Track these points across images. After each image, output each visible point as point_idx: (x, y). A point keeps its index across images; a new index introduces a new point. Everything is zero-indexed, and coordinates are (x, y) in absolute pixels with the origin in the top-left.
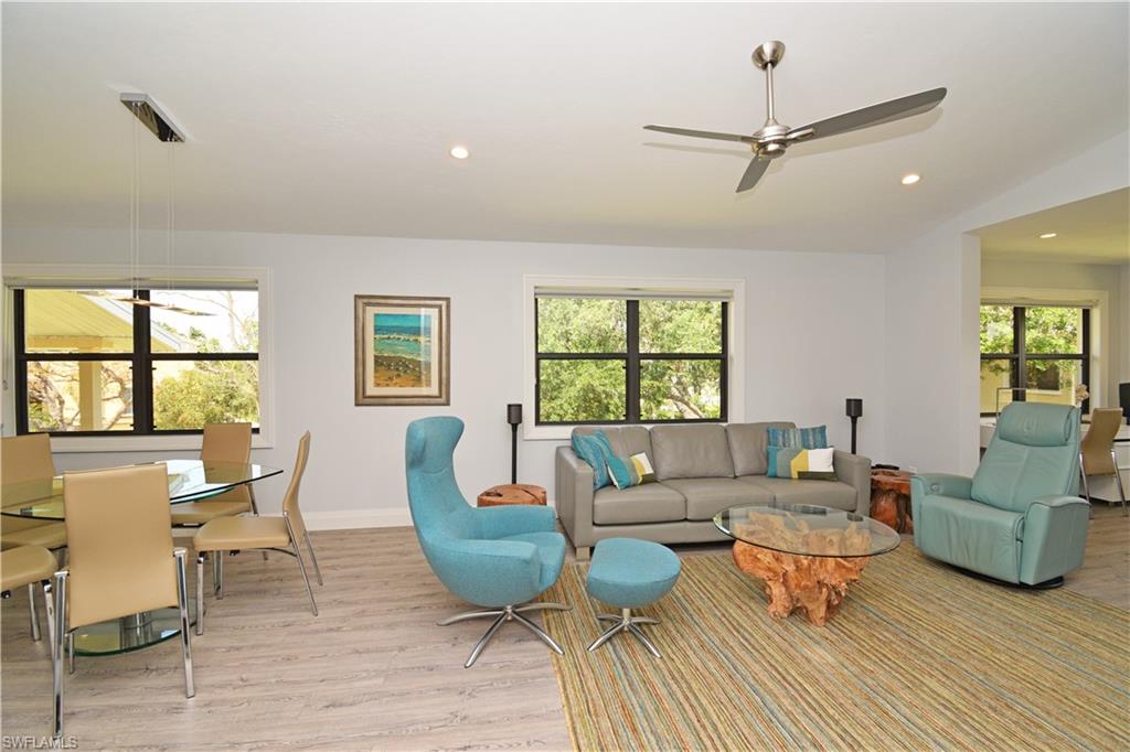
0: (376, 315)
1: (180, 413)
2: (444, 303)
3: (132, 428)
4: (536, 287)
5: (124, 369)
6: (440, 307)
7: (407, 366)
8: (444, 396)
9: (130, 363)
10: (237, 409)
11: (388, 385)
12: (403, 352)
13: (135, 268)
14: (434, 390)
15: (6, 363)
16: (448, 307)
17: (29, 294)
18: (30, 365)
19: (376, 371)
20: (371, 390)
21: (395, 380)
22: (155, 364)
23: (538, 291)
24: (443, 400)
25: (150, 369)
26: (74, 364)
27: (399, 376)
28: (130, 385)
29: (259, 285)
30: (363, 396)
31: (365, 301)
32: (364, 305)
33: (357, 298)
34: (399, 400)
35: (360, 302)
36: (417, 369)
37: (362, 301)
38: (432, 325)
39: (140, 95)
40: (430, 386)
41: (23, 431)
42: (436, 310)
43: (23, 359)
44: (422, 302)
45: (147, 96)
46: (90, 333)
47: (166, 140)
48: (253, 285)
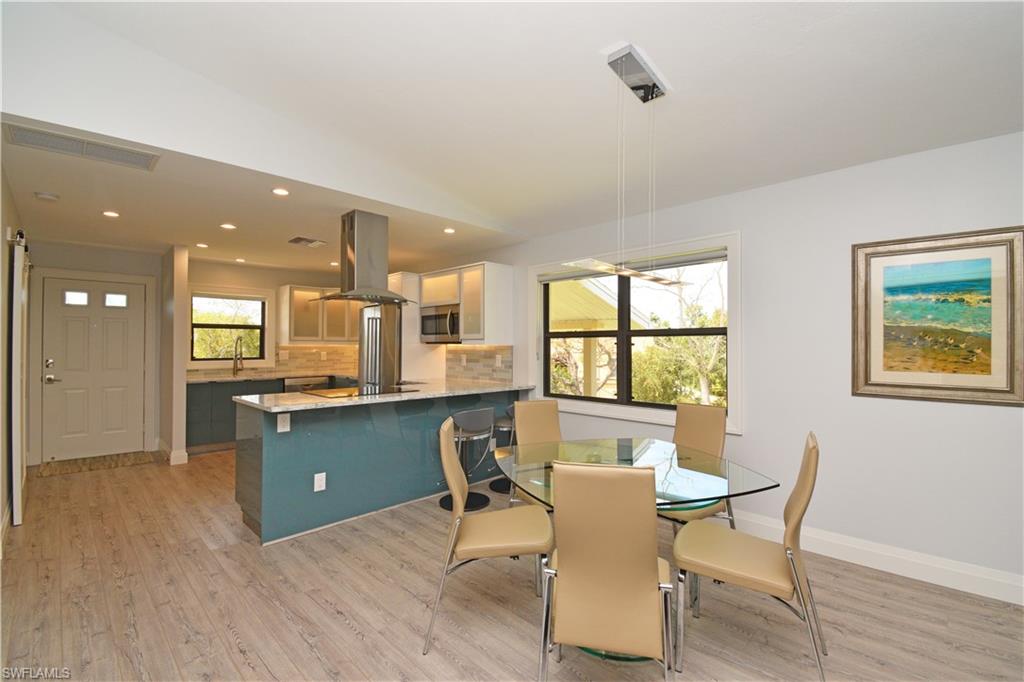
1: (645, 379)
2: (1017, 237)
3: (616, 397)
5: (610, 343)
6: (1012, 245)
8: (1020, 390)
9: (614, 340)
10: (684, 378)
11: (907, 369)
13: (621, 254)
15: (539, 339)
17: (553, 286)
18: (554, 342)
19: (886, 348)
20: (878, 374)
22: (634, 340)
24: (1017, 398)
25: (629, 345)
26: (581, 340)
28: (615, 357)
29: (728, 252)
30: (867, 383)
31: (869, 250)
32: (868, 257)
33: (855, 248)
34: (926, 393)
35: (861, 254)
36: (963, 346)
37: (863, 253)
38: (994, 276)
39: (626, 47)
40: (989, 373)
41: (547, 392)
42: (1002, 250)
43: (548, 336)
44: (972, 240)
45: (631, 46)
46: (590, 317)
47: (648, 100)
48: (723, 253)
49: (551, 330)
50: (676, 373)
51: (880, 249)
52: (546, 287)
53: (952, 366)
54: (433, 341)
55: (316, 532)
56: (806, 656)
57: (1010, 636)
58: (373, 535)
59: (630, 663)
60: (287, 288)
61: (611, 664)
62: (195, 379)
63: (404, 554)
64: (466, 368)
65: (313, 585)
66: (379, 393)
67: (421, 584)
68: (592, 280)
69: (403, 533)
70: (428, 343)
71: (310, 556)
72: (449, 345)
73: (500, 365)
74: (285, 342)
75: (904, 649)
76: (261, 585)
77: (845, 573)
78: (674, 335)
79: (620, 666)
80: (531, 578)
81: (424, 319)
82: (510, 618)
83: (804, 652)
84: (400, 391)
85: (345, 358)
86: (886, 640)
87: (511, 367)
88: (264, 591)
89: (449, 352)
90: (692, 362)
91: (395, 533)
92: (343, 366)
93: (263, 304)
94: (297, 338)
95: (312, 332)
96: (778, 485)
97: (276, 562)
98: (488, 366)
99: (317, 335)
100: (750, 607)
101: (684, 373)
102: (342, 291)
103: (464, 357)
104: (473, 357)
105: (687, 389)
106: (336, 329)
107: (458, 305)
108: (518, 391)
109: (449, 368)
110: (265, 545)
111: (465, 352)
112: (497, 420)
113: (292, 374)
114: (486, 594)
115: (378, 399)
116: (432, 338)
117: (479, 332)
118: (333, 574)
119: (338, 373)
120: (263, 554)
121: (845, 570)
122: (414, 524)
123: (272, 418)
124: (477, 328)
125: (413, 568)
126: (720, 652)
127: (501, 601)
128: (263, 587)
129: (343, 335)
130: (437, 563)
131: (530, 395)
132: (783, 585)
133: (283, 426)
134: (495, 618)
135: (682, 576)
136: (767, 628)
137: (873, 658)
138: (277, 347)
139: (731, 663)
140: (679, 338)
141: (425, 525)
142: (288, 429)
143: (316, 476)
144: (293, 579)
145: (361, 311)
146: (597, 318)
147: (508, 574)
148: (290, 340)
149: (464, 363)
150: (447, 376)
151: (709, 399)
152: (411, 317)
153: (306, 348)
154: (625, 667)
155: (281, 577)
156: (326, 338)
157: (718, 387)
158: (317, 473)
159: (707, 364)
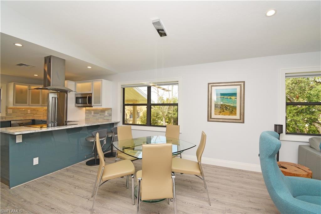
0: (216, 90)
2: (242, 84)
4: (286, 74)
6: (241, 85)
7: (227, 108)
8: (242, 119)
9: (146, 106)
11: (219, 114)
14: (238, 117)
15: (121, 106)
16: (244, 85)
17: (126, 89)
18: (126, 107)
19: (215, 109)
20: (213, 116)
21: (223, 113)
22: (152, 107)
23: (287, 75)
24: (241, 121)
26: (132, 107)
27: (224, 111)
29: (179, 82)
30: (211, 118)
31: (212, 85)
32: (212, 86)
33: (209, 84)
34: (224, 120)
35: (210, 85)
36: (231, 109)
37: (211, 85)
38: (237, 92)
39: (158, 19)
40: (236, 115)
41: (124, 123)
42: (239, 87)
43: (124, 105)
44: (233, 84)
45: (159, 19)
46: (135, 99)
47: (162, 36)
48: (177, 83)
49: (125, 103)
50: (156, 116)
51: (214, 85)
52: (124, 89)
53: (229, 114)
54: (80, 106)
55: (35, 181)
56: (202, 190)
57: (242, 177)
58: (60, 179)
59: (158, 202)
60: (13, 83)
61: (153, 204)
63: (75, 184)
64: (93, 116)
65: (38, 201)
66: (57, 126)
67: (85, 193)
68: (137, 88)
69: (73, 176)
70: (78, 107)
71: (34, 190)
72: (86, 108)
73: (107, 115)
74: (11, 105)
75: (222, 184)
76: (13, 204)
77: (207, 167)
78: (156, 105)
79: (156, 204)
80: (124, 183)
81: (77, 98)
82: (119, 197)
83: (201, 189)
84: (66, 125)
85: (40, 112)
86: (218, 183)
87: (111, 115)
88: (16, 206)
89: (86, 110)
90: (161, 113)
91: (70, 177)
92: (38, 116)
94: (16, 104)
95: (24, 102)
96: (196, 146)
97: (18, 194)
98: (103, 115)
99: (26, 103)
100: (186, 180)
101: (158, 116)
102: (44, 86)
103: (93, 112)
104: (96, 112)
105: (159, 121)
106: (35, 100)
107: (91, 94)
108: (114, 123)
109: (86, 116)
110: (11, 188)
111: (93, 110)
112: (108, 133)
113: (14, 119)
114: (109, 191)
115: (57, 128)
116: (80, 105)
117: (100, 103)
118: (46, 195)
119: (36, 118)
120: (12, 192)
121: (206, 166)
122: (77, 172)
123: (14, 137)
124: (99, 102)
125: (79, 187)
126: (182, 194)
127: (115, 192)
128: (15, 205)
129: (39, 103)
130: (89, 184)
131: (118, 124)
132: (198, 172)
133: (19, 140)
134: (114, 198)
135: (173, 174)
136: (192, 184)
137: (216, 188)
138: (7, 108)
139: (184, 196)
140: (157, 106)
141: (82, 172)
142: (21, 141)
143: (34, 159)
144: (28, 200)
145: (48, 94)
146: (137, 100)
147: (116, 183)
148: (14, 105)
149: (93, 114)
150: (85, 119)
151: (165, 124)
152: (71, 98)
153: (21, 108)
154: (157, 204)
155: (22, 200)
156: (30, 104)
157: (167, 120)
158: (34, 158)
159: (165, 114)
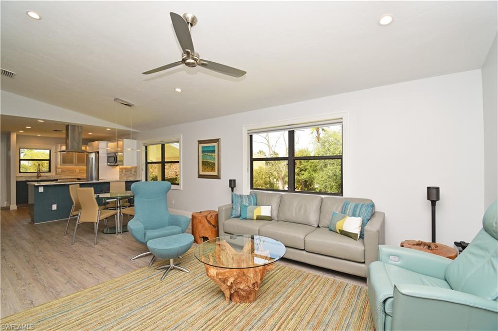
0: (202, 147)
4: (249, 130)
6: (218, 143)
7: (210, 164)
8: (219, 175)
11: (205, 171)
12: (209, 159)
14: (216, 173)
19: (202, 166)
20: (201, 173)
21: (207, 169)
44: (213, 141)
49: (148, 161)
51: (201, 142)
53: (211, 170)
55: (53, 222)
62: (20, 179)
64: (125, 174)
70: (110, 166)
74: (59, 166)
81: (108, 157)
89: (120, 169)
93: (50, 151)
94: (64, 164)
95: (71, 162)
98: (131, 173)
107: (117, 153)
110: (35, 224)
116: (112, 164)
117: (123, 162)
133: (41, 190)
138: (56, 168)
148: (61, 165)
149: (125, 171)
150: (120, 177)
153: (69, 168)
156: (77, 164)
158: (54, 204)
